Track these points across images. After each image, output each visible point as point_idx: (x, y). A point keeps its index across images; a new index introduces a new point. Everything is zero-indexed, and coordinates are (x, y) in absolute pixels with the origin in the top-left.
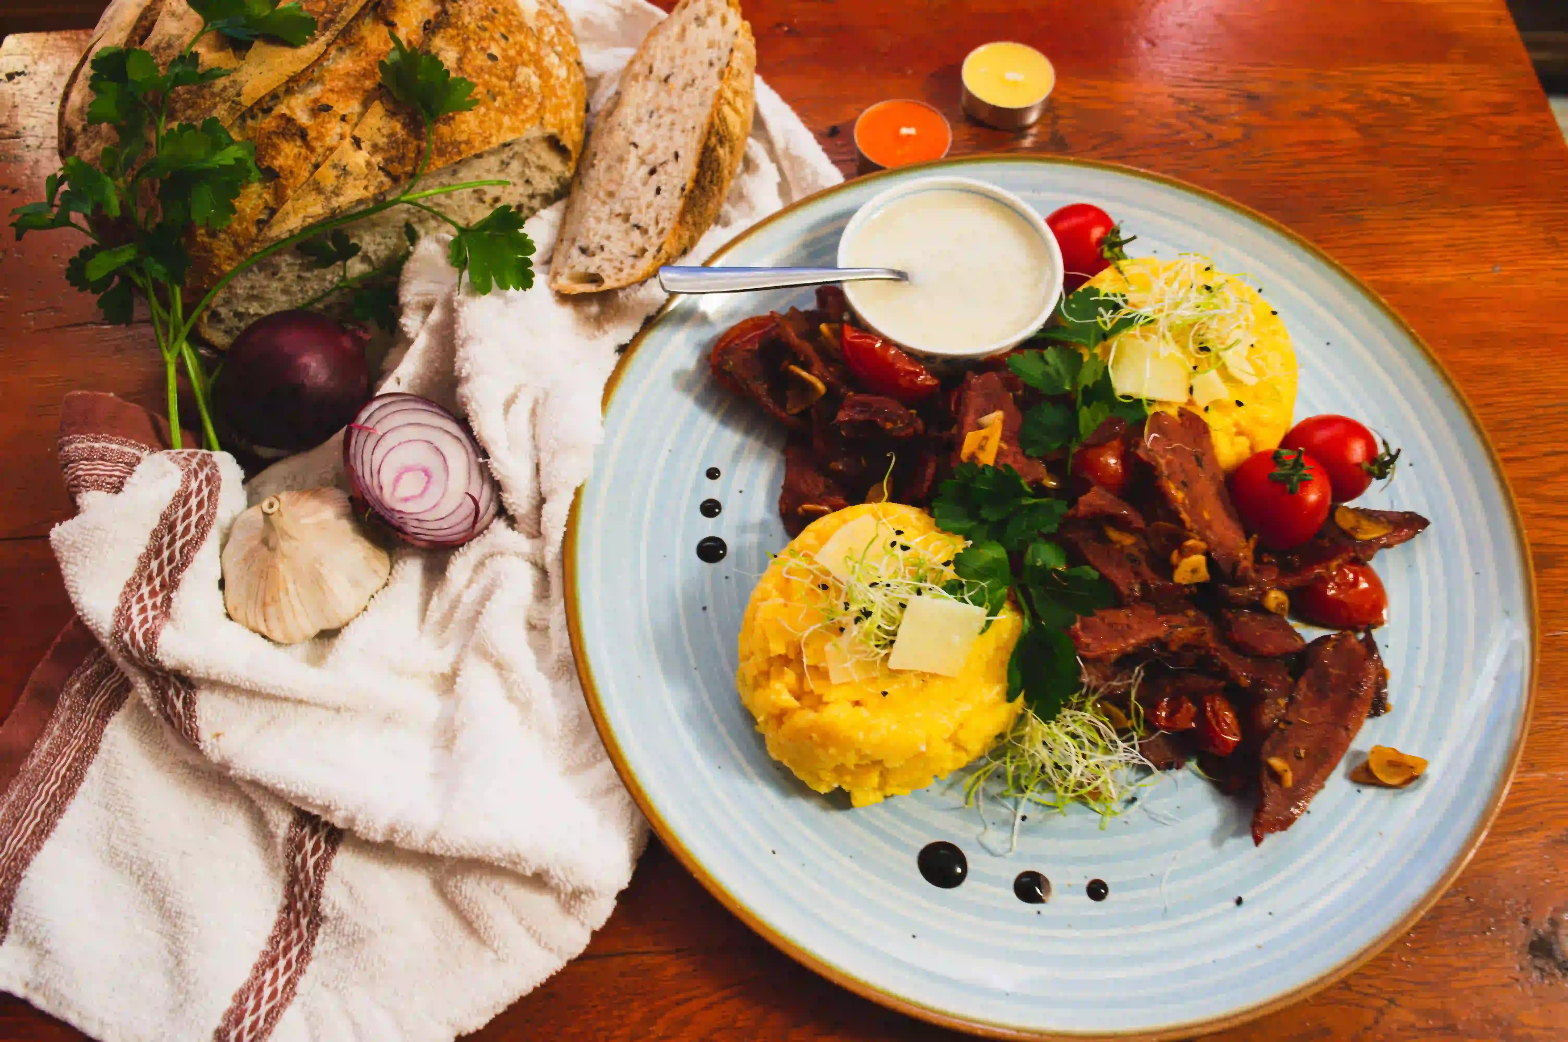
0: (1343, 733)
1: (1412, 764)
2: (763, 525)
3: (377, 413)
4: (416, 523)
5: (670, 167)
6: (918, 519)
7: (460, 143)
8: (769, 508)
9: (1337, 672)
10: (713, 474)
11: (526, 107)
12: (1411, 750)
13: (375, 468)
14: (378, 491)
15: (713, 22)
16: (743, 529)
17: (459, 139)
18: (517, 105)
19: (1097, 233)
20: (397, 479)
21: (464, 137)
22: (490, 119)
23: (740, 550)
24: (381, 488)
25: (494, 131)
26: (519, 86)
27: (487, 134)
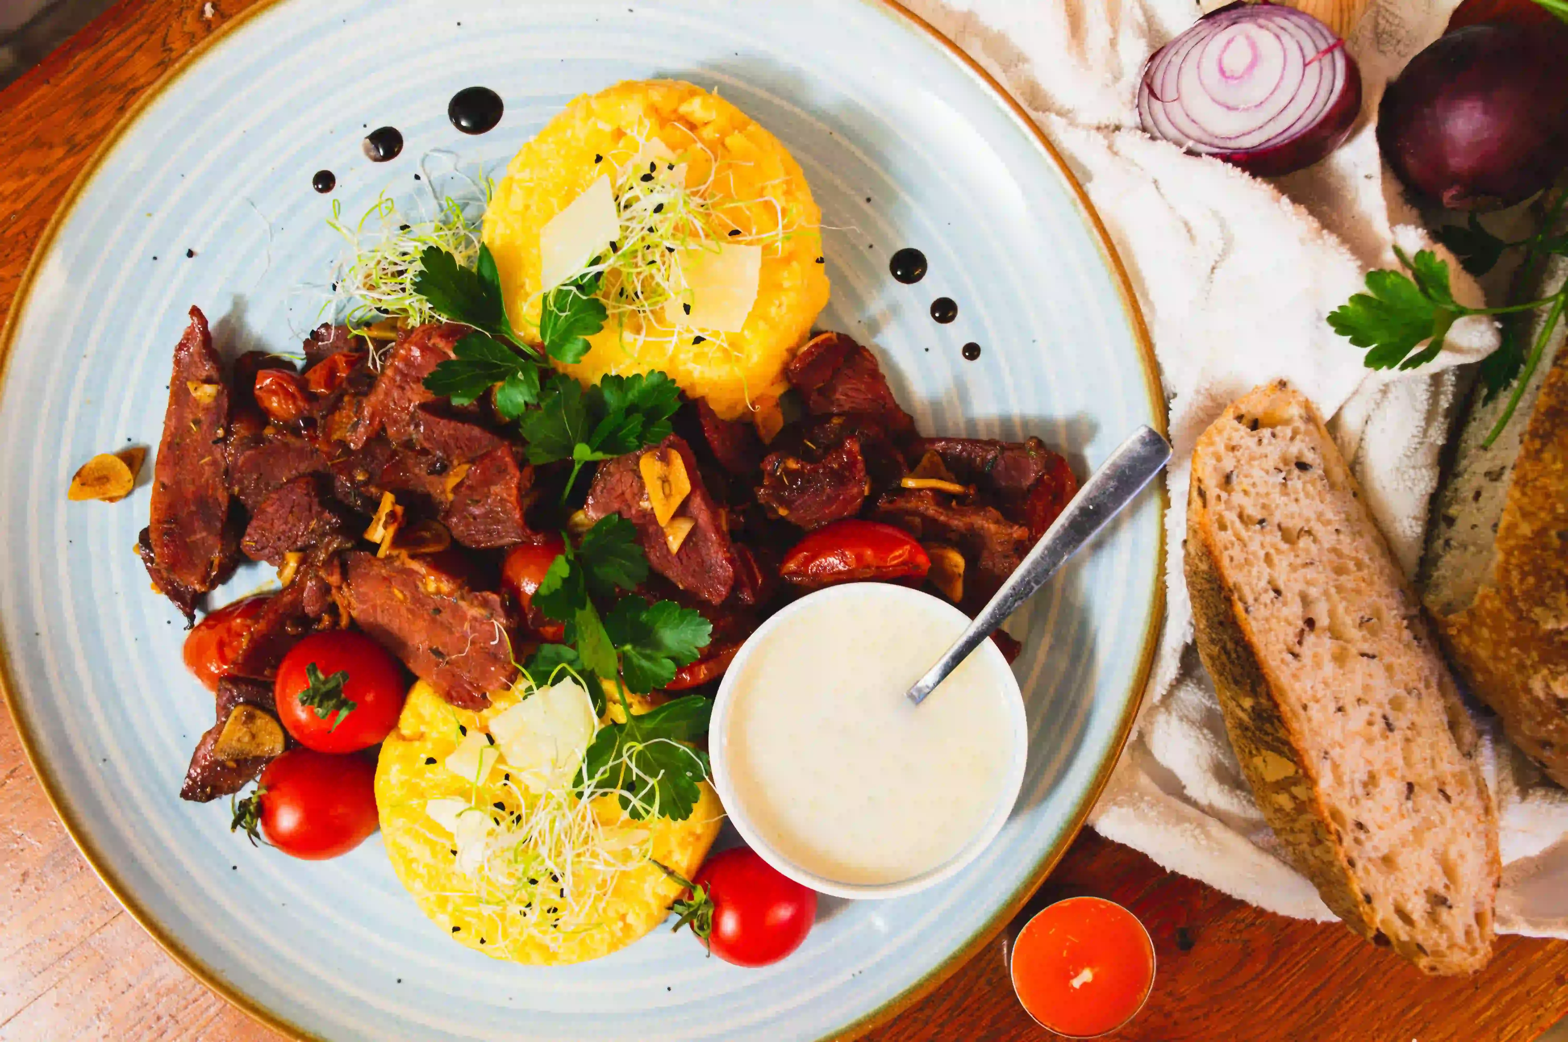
0: (166, 481)
1: (87, 489)
2: (874, 327)
3: (1330, 77)
4: (1202, 35)
5: (1292, 639)
6: (690, 373)
7: (1544, 445)
8: (884, 352)
9: (198, 536)
10: (972, 351)
11: (1524, 576)
12: (95, 506)
13: (1285, 37)
14: (1262, 21)
15: (1417, 907)
16: (894, 310)
17: (1550, 446)
18: (1533, 561)
19: (729, 924)
20: (1253, 46)
21: (1547, 456)
22: (1541, 508)
23: (880, 284)
24: (1261, 27)
25: (1525, 500)
26: (1555, 588)
27: (1528, 490)
